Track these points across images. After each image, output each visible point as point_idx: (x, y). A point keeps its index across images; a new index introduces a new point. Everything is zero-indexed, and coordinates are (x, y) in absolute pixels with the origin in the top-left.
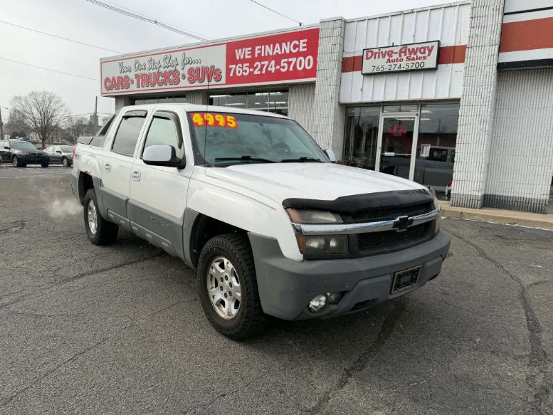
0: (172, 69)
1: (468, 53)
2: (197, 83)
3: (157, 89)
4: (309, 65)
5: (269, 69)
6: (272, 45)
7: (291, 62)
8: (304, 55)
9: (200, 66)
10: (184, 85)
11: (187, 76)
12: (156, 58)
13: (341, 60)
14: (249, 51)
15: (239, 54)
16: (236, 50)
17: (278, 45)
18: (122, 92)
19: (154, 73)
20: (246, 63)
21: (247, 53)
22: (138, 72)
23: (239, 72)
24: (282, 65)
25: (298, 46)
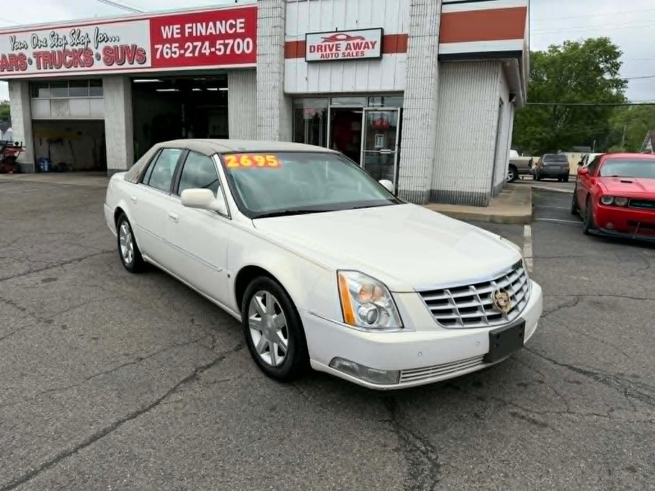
0: (83, 47)
1: (410, 42)
2: (115, 66)
3: (63, 71)
4: (248, 48)
5: (203, 51)
6: (204, 24)
7: (228, 44)
8: (242, 36)
9: (118, 44)
10: (99, 67)
11: (102, 56)
12: (61, 33)
13: (283, 44)
14: (177, 29)
15: (166, 32)
16: (162, 28)
17: (211, 24)
18: (17, 74)
19: (59, 52)
20: (175, 43)
21: (175, 31)
22: (37, 50)
23: (167, 53)
24: (218, 47)
25: (235, 26)
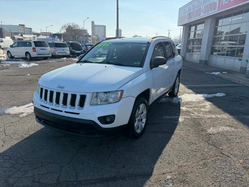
2: (207, 13)
3: (193, 19)
11: (204, 10)
12: (195, 3)
18: (183, 23)
19: (193, 11)
22: (189, 12)
23: (224, 2)
